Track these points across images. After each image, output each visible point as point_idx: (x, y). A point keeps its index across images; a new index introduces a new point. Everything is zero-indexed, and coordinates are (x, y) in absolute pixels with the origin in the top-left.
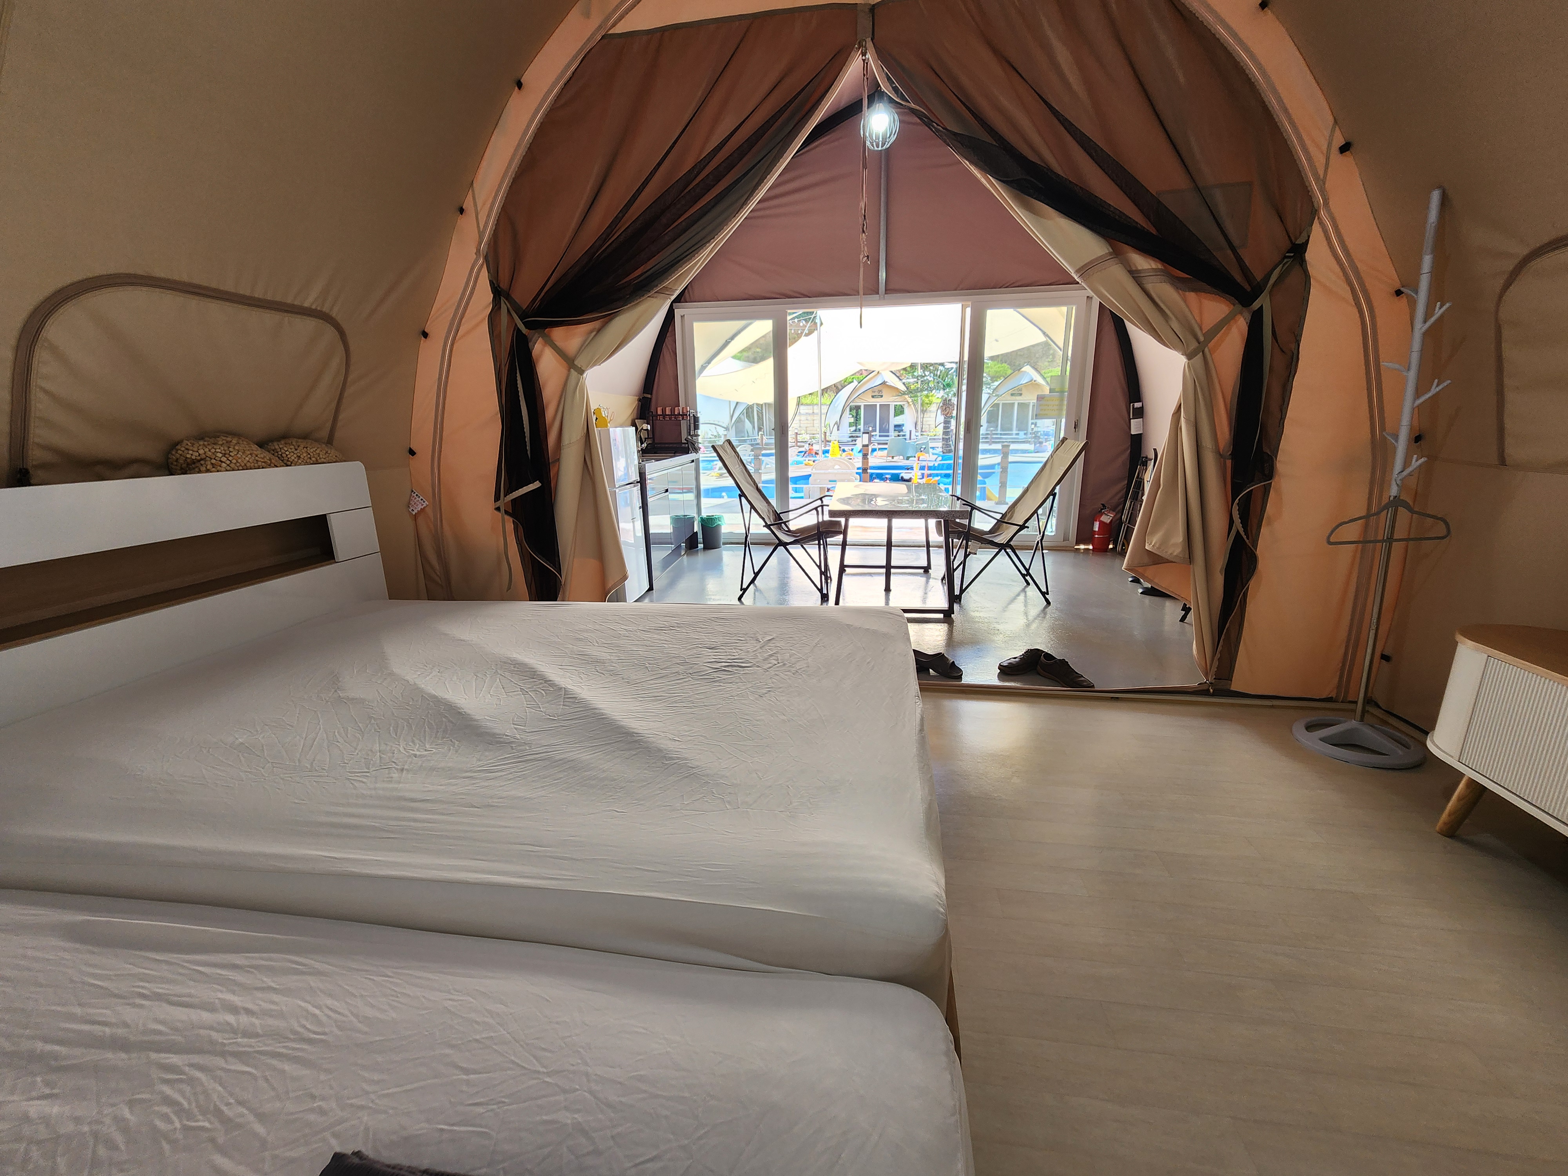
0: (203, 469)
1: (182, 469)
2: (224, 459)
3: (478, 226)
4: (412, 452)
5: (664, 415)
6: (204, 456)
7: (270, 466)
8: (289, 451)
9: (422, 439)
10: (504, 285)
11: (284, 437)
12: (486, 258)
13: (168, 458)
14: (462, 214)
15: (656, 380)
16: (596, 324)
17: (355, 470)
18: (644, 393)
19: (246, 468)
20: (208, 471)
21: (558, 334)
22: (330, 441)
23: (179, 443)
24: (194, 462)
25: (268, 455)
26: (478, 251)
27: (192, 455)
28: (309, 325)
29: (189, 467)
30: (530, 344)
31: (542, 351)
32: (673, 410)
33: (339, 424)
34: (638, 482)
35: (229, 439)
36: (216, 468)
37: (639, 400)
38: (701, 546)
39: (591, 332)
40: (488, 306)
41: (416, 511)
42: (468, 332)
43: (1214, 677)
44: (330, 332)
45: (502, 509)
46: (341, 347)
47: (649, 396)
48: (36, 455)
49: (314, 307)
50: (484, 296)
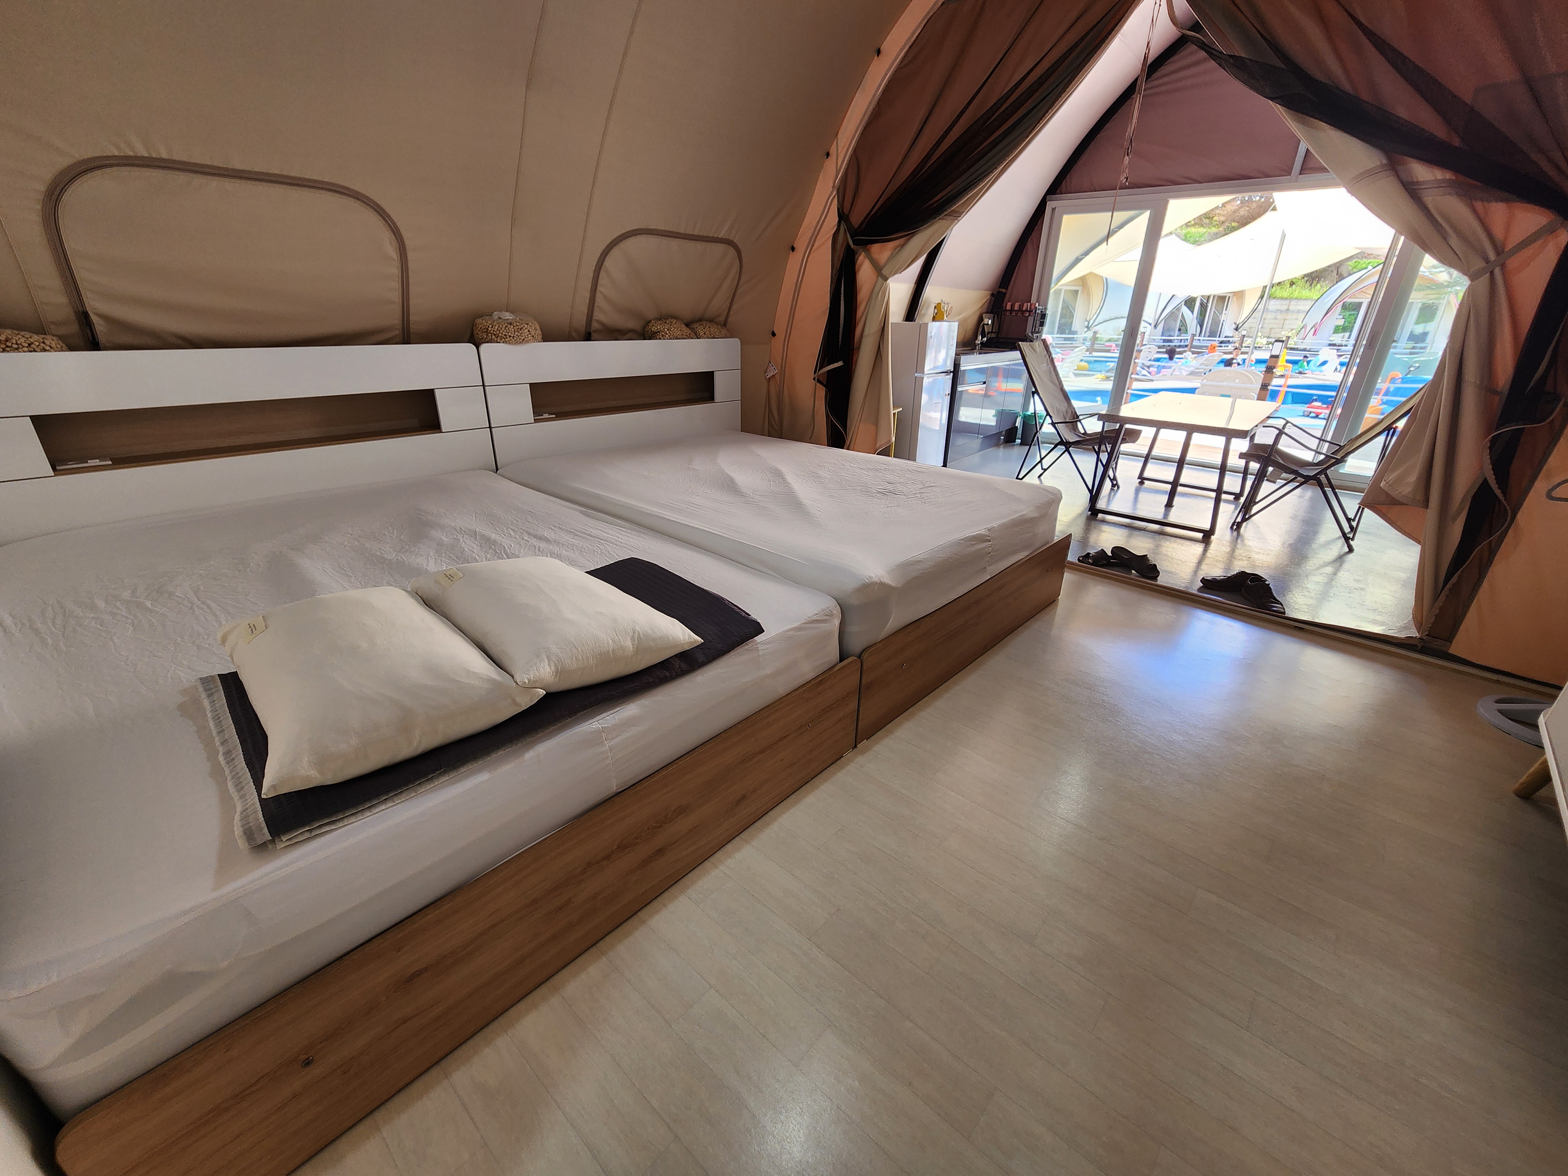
0: (658, 338)
1: (649, 337)
2: (668, 332)
3: (837, 166)
4: (774, 334)
5: (1012, 310)
6: (659, 330)
7: (689, 338)
8: (700, 331)
9: (780, 327)
10: (846, 211)
11: (700, 320)
12: (838, 193)
13: (644, 330)
14: (827, 158)
15: (1015, 274)
16: (901, 241)
17: (735, 343)
18: (999, 288)
19: (677, 338)
20: (660, 339)
21: (875, 248)
22: (725, 325)
23: (651, 321)
24: (655, 333)
25: (689, 331)
26: (834, 184)
27: (654, 329)
28: (721, 247)
29: (652, 336)
30: (857, 256)
31: (863, 262)
32: (1021, 306)
33: (732, 313)
34: (951, 372)
35: (672, 320)
36: (663, 337)
37: (992, 295)
38: (1018, 441)
39: (897, 248)
40: (833, 228)
41: (769, 376)
42: (819, 247)
43: (1427, 633)
44: (732, 252)
45: (816, 379)
46: (738, 261)
47: (1004, 291)
48: (595, 325)
49: (724, 237)
50: (833, 218)
